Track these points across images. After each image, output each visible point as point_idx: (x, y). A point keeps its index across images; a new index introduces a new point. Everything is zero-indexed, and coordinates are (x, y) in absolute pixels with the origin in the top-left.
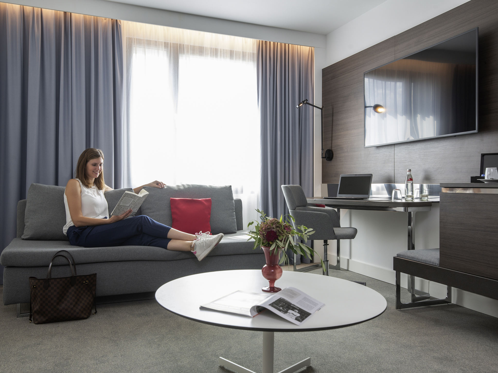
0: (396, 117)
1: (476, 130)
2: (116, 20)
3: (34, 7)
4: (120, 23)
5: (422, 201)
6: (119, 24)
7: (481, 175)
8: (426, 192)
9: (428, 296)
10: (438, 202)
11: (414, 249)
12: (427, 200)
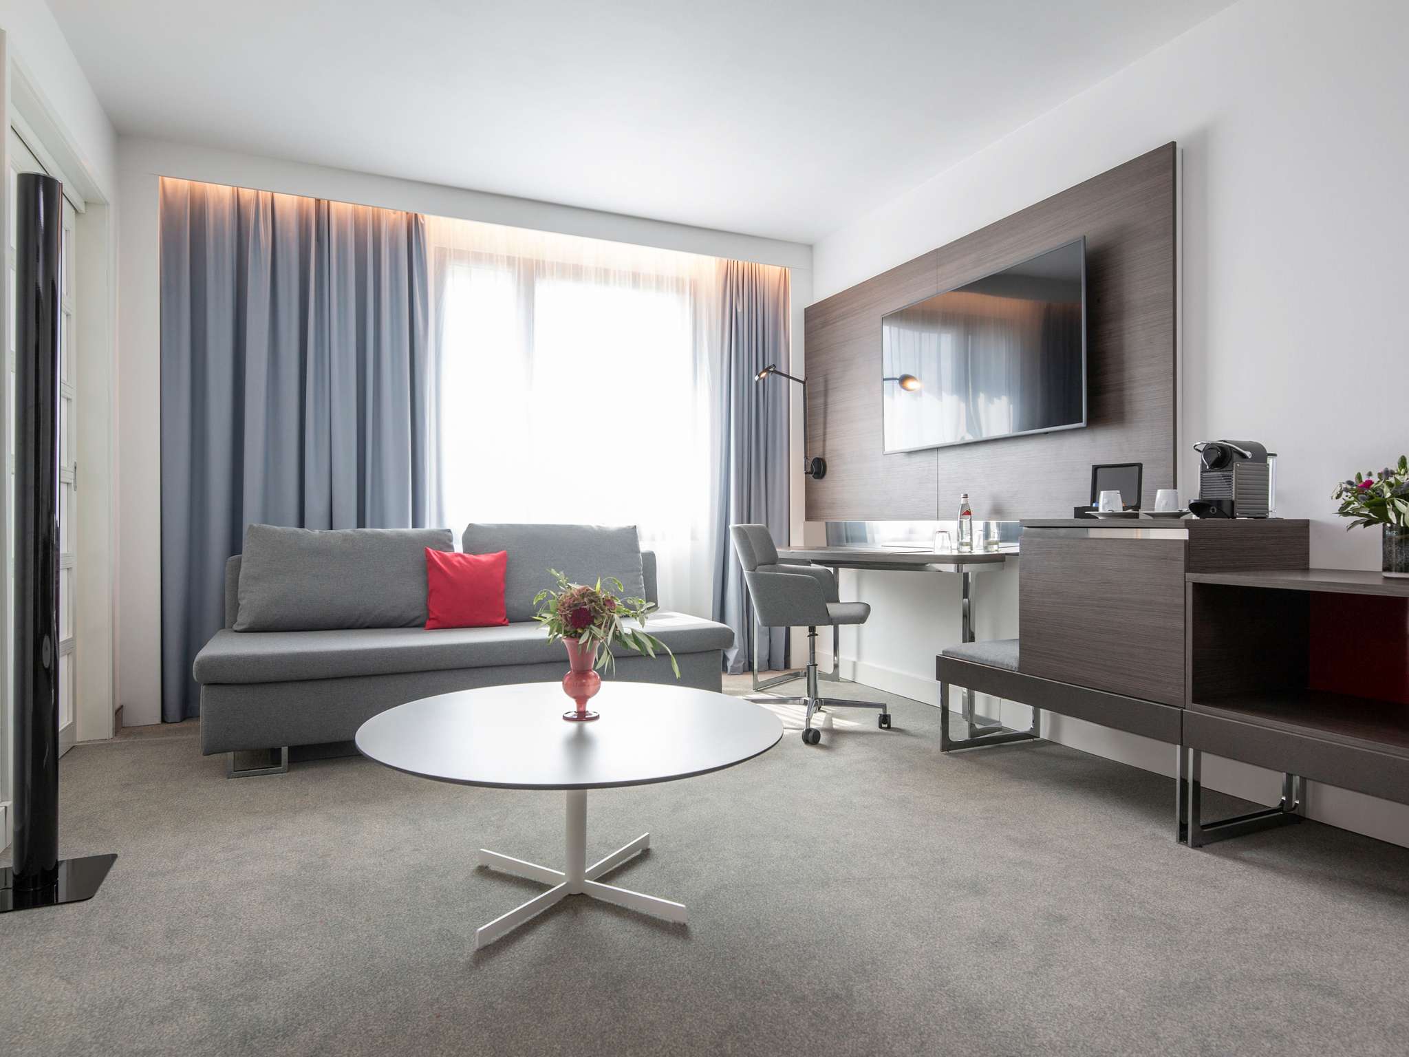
0: (940, 397)
1: (1082, 422)
2: (416, 215)
3: (258, 190)
4: (423, 220)
5: (988, 552)
6: (421, 223)
7: (1092, 504)
8: (995, 535)
9: (1000, 727)
10: (1017, 554)
11: (974, 641)
12: (997, 551)
